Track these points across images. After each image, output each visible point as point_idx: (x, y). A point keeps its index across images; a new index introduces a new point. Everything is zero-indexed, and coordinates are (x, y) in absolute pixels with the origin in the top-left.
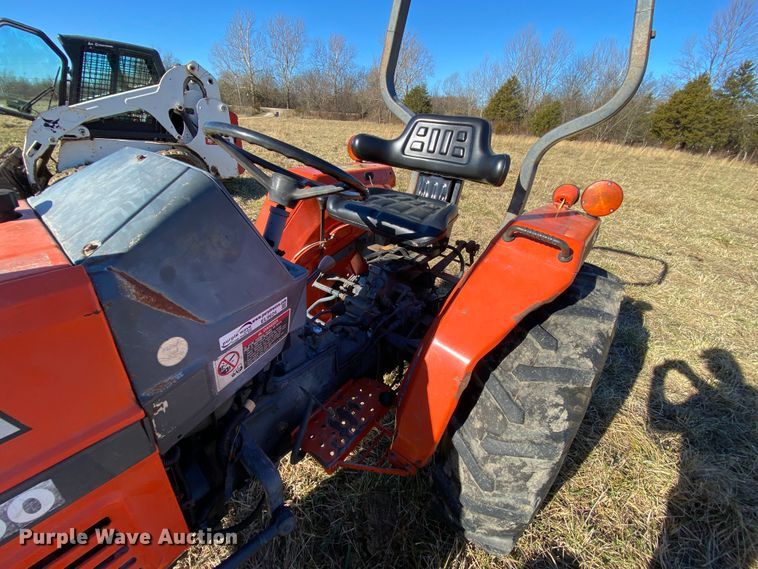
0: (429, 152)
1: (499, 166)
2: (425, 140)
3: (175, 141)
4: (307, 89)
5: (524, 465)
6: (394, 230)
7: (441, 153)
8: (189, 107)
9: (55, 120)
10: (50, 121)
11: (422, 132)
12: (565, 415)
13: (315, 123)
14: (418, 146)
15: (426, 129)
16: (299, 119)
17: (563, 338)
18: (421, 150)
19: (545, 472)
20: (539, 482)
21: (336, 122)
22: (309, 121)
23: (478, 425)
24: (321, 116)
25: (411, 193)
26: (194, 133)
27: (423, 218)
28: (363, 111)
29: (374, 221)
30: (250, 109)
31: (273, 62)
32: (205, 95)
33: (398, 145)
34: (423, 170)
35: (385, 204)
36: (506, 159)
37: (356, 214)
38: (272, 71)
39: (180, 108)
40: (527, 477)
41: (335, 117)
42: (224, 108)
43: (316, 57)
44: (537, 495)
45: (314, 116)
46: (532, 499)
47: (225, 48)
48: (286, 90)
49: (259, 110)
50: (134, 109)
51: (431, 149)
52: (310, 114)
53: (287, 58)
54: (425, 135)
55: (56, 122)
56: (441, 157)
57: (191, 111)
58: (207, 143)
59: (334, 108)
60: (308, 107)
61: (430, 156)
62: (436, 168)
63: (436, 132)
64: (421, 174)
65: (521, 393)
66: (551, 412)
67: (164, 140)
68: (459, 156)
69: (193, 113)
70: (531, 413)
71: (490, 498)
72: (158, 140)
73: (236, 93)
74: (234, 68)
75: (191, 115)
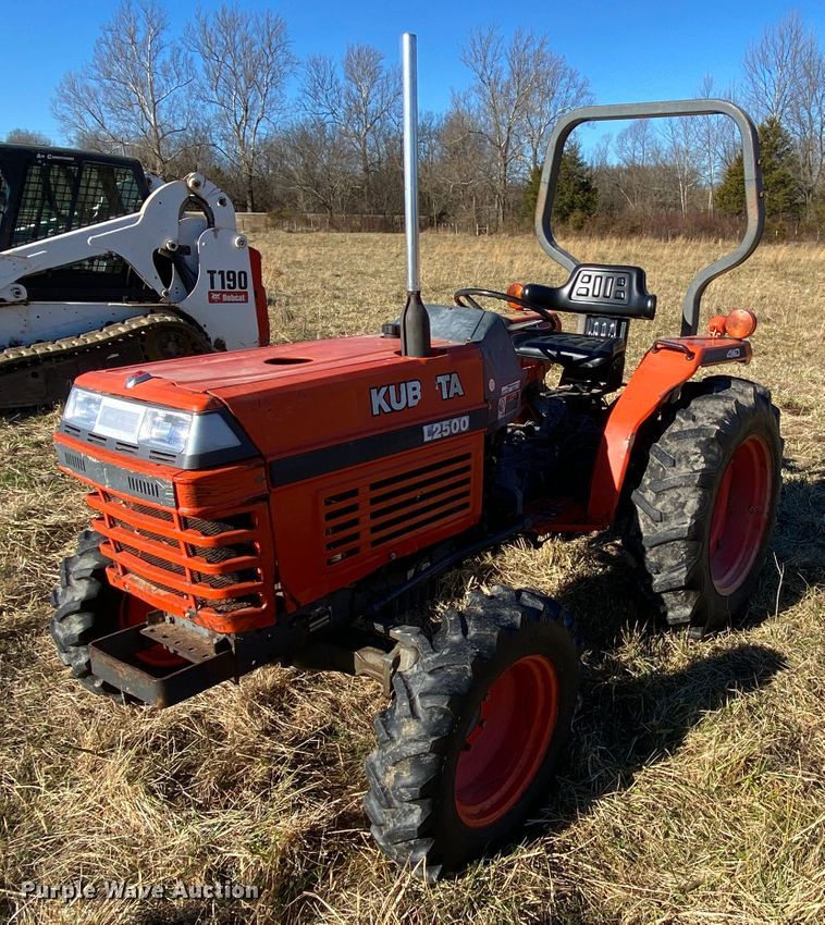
0: (594, 296)
1: (649, 304)
2: (590, 286)
3: (159, 300)
4: (295, 165)
5: (680, 496)
6: (571, 357)
7: (605, 296)
8: (182, 244)
11: (586, 279)
12: (702, 459)
13: (323, 243)
14: (584, 292)
15: (590, 277)
16: (282, 234)
17: (698, 414)
18: (587, 295)
19: (696, 500)
20: (692, 508)
21: (374, 236)
22: (307, 238)
23: (648, 482)
24: (335, 226)
25: (582, 333)
26: (190, 285)
27: (594, 347)
28: (436, 210)
29: (554, 353)
31: (211, 111)
32: (211, 223)
33: (565, 291)
34: (590, 312)
35: (560, 341)
36: (654, 298)
37: (537, 350)
38: (208, 129)
39: (173, 246)
40: (683, 505)
41: (370, 227)
42: (241, 243)
43: (316, 96)
44: (692, 518)
45: (319, 226)
46: (689, 521)
48: (245, 169)
50: (101, 253)
51: (596, 293)
52: (307, 222)
53: (246, 102)
54: (589, 282)
56: (605, 300)
57: (185, 250)
58: (211, 301)
59: (364, 206)
60: (303, 206)
61: (595, 299)
62: (602, 309)
63: (599, 279)
64: (588, 317)
65: (673, 451)
66: (692, 458)
68: (620, 298)
69: (189, 253)
70: (680, 461)
71: (661, 528)
72: (130, 301)
75: (186, 257)
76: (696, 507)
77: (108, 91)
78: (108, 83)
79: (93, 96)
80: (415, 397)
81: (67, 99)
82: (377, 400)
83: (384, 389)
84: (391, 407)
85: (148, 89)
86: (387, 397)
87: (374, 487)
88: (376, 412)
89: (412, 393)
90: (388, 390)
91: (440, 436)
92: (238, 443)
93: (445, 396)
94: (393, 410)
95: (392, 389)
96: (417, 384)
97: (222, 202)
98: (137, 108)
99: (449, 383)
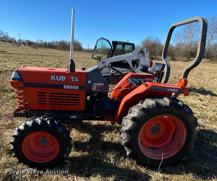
3: (131, 69)
5: (128, 121)
9: (104, 61)
10: (103, 62)
26: (137, 67)
30: (185, 59)
32: (144, 56)
39: (135, 59)
40: (128, 124)
42: (149, 60)
47: (182, 33)
49: (189, 59)
50: (123, 60)
55: (105, 62)
57: (138, 60)
66: (135, 113)
67: (129, 69)
72: (127, 69)
73: (180, 52)
74: (183, 41)
75: (138, 62)
76: (131, 126)
77: (184, 35)
78: (184, 33)
79: (181, 36)
80: (63, 79)
81: (176, 37)
82: (53, 77)
83: (55, 76)
84: (56, 79)
85: (192, 34)
86: (55, 78)
87: (50, 93)
88: (52, 79)
89: (63, 78)
90: (56, 76)
91: (69, 88)
92: (19, 78)
93: (73, 81)
94: (57, 80)
95: (57, 76)
96: (65, 77)
97: (147, 52)
98: (188, 38)
99: (74, 79)
